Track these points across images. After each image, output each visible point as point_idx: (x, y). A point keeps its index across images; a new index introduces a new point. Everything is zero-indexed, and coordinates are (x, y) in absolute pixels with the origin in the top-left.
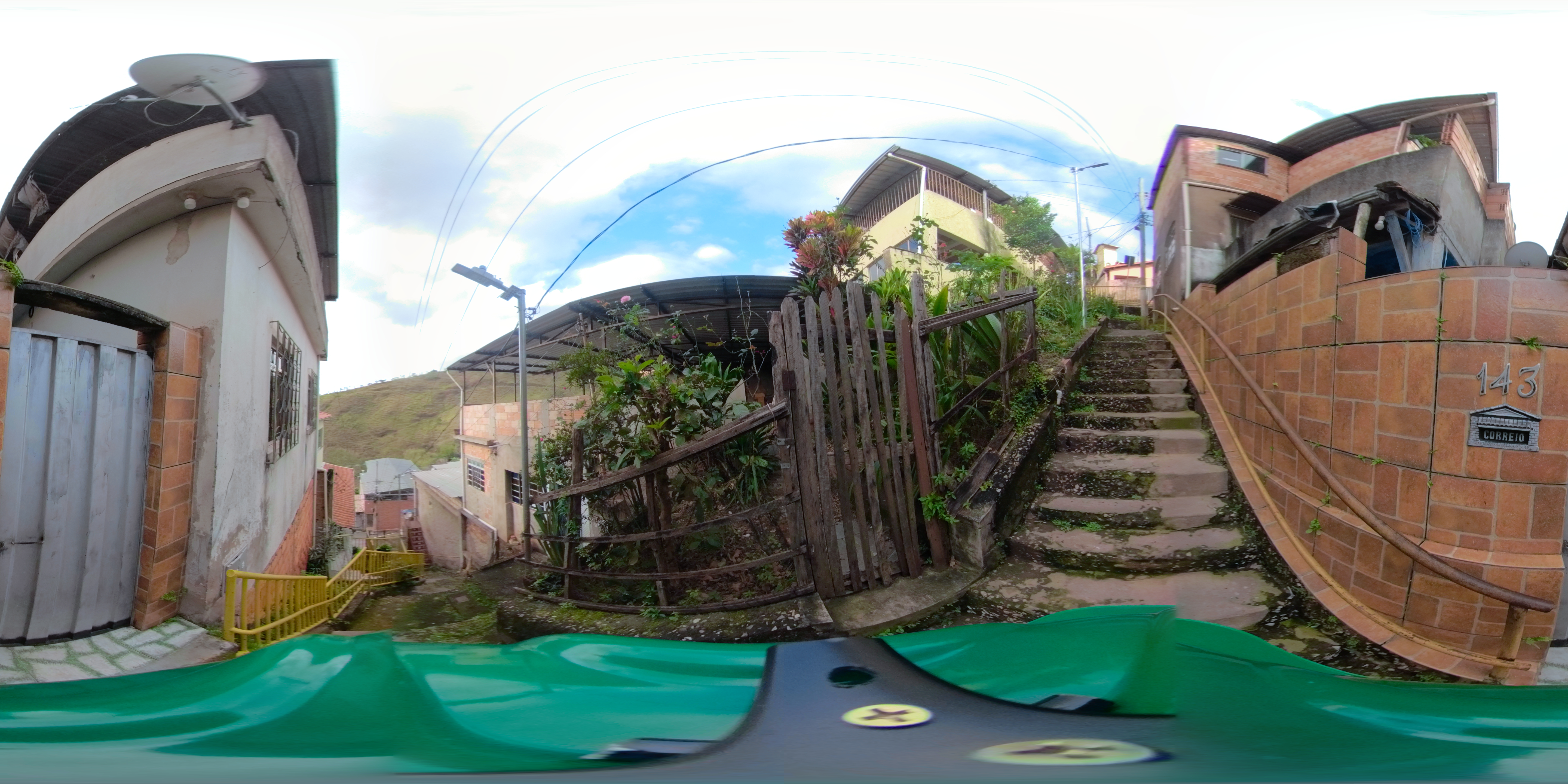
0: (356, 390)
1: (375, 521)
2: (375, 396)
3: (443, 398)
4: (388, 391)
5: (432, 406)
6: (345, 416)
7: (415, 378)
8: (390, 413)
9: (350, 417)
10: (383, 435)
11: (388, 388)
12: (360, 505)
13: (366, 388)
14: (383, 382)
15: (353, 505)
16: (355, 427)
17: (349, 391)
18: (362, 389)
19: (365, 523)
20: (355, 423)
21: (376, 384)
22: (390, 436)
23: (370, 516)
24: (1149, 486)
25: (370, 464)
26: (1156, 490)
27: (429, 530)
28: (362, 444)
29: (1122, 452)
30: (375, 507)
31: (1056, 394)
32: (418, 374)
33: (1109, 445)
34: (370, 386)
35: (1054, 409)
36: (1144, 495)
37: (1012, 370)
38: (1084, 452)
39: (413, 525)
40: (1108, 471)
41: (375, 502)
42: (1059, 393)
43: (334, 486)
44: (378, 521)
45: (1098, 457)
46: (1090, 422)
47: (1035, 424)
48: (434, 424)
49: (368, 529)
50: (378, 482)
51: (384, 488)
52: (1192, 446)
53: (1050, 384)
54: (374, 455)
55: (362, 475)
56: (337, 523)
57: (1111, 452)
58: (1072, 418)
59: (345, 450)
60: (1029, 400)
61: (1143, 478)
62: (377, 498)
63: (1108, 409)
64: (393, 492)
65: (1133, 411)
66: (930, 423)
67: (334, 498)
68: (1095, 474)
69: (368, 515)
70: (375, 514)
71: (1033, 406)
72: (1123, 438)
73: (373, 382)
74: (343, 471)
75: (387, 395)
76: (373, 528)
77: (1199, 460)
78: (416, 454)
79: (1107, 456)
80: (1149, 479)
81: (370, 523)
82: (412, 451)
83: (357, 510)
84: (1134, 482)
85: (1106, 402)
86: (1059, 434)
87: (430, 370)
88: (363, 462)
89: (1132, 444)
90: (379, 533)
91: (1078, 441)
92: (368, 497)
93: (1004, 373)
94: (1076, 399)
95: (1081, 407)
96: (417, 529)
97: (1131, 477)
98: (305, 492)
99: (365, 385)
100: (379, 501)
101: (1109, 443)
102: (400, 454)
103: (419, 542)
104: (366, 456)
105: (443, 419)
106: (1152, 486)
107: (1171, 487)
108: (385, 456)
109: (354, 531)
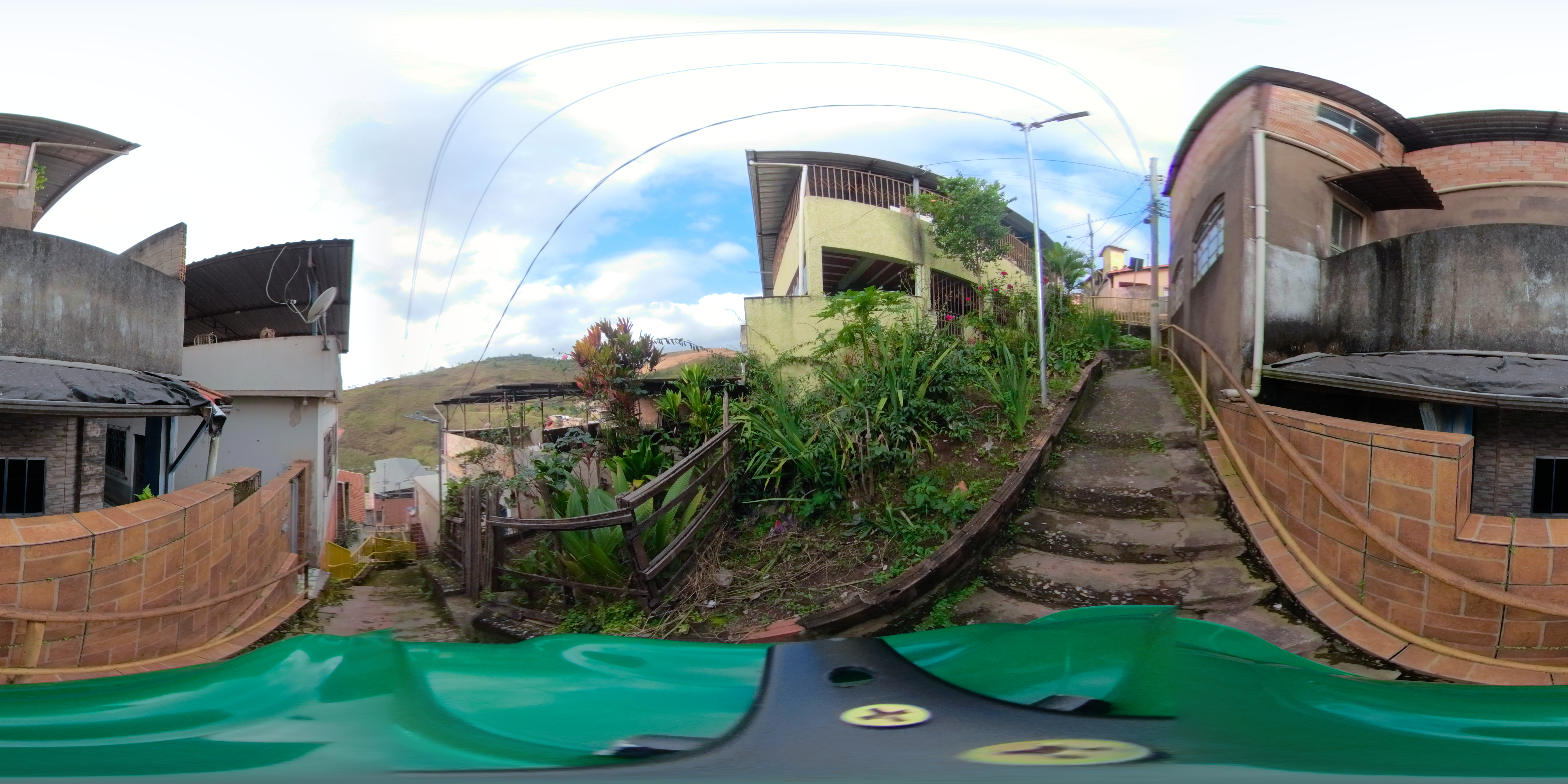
0: (364, 387)
1: (383, 517)
2: (383, 393)
4: (396, 388)
6: (353, 414)
7: (423, 375)
8: (398, 411)
9: (359, 415)
10: (391, 432)
12: (370, 503)
15: (365, 504)
16: (363, 425)
17: (357, 389)
18: (371, 386)
19: (375, 518)
20: (364, 421)
21: (384, 382)
22: (399, 433)
25: (378, 463)
27: (426, 526)
28: (371, 443)
30: (384, 505)
32: (425, 370)
34: (379, 384)
39: (414, 522)
41: (383, 500)
43: (350, 494)
44: (386, 518)
49: (377, 525)
50: (386, 482)
51: (393, 487)
54: (383, 453)
55: (372, 474)
56: (353, 519)
62: (386, 496)
64: (400, 491)
67: (350, 502)
70: (383, 511)
73: (381, 380)
74: (357, 478)
75: (394, 392)
76: (382, 525)
78: (424, 451)
81: (379, 519)
82: (420, 448)
83: (367, 508)
87: (437, 367)
88: (372, 462)
90: (387, 528)
92: (377, 496)
96: (418, 525)
99: (373, 382)
100: (388, 500)
102: (407, 454)
103: (419, 535)
104: (375, 455)
108: (393, 456)
109: (365, 525)
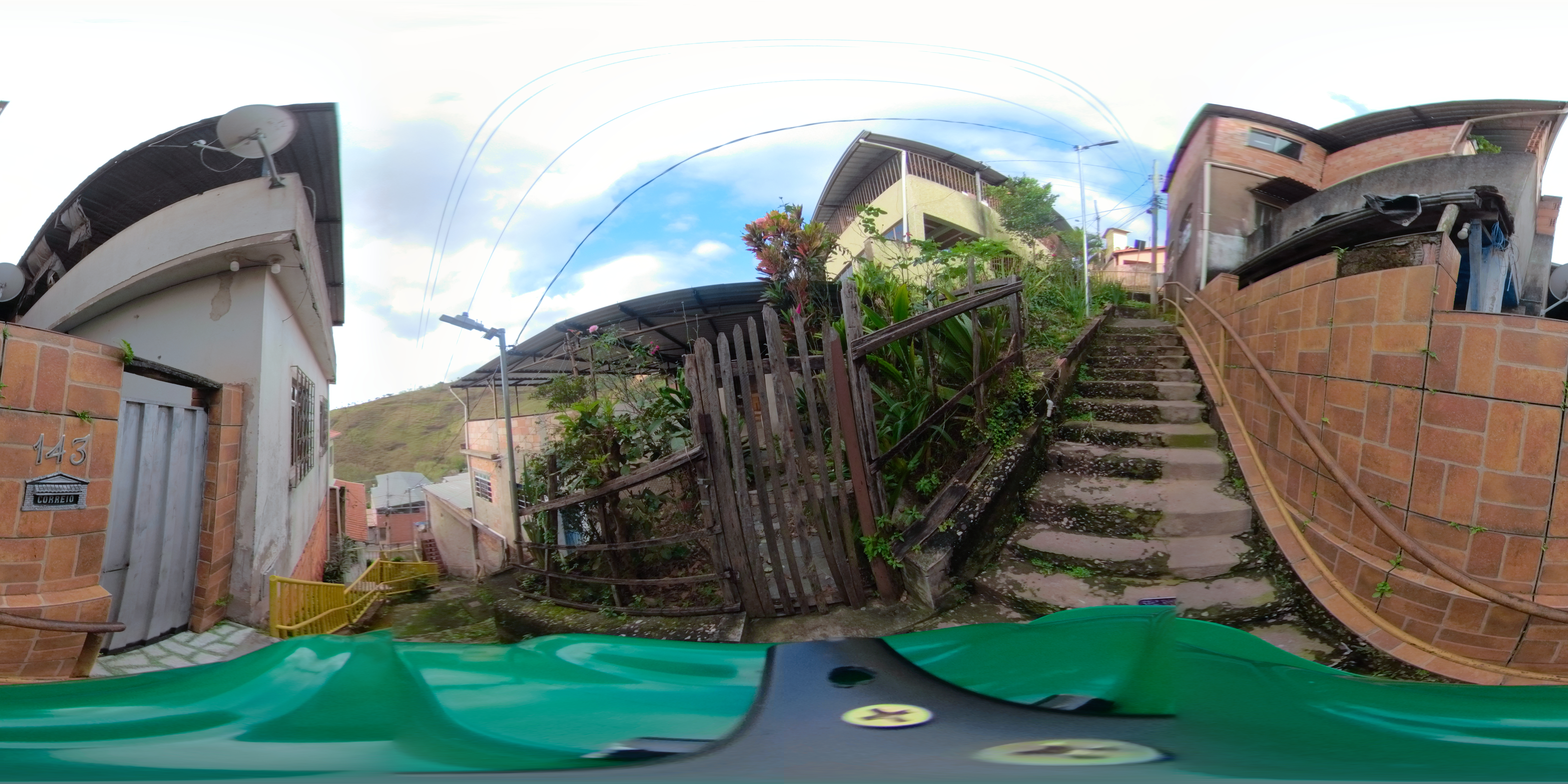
0: (364, 404)
1: (388, 534)
2: (383, 410)
3: (452, 409)
4: (396, 405)
5: (441, 418)
6: (354, 431)
7: (423, 391)
8: (399, 427)
9: (359, 432)
10: (392, 449)
11: (396, 402)
12: (372, 519)
13: (374, 402)
14: (390, 396)
15: (365, 519)
16: (364, 441)
17: (357, 406)
18: (370, 403)
19: (378, 537)
20: (364, 438)
21: (384, 398)
22: (400, 450)
23: (382, 530)
24: (1154, 525)
25: (380, 478)
26: (1163, 530)
27: (442, 541)
28: (372, 458)
29: (1123, 476)
30: (388, 521)
31: (1046, 405)
32: (425, 386)
33: (1108, 468)
34: (378, 401)
35: (1043, 423)
36: (1148, 535)
37: (988, 382)
38: (1079, 473)
39: (426, 537)
40: (1104, 506)
41: (387, 515)
42: (1050, 402)
43: (347, 502)
44: (391, 535)
45: (1093, 482)
46: (1087, 435)
47: (1018, 445)
48: (443, 435)
49: (381, 543)
50: (389, 496)
51: (395, 502)
52: (1207, 471)
53: (1037, 394)
54: (384, 469)
55: (373, 489)
56: (351, 537)
57: (1110, 476)
58: (1066, 430)
59: (355, 465)
60: (1011, 415)
61: (1147, 516)
62: (389, 511)
63: (1109, 418)
64: (405, 505)
65: (1138, 422)
66: (870, 461)
67: (347, 513)
68: (1088, 509)
69: (381, 529)
70: (387, 527)
71: (1017, 421)
72: (1125, 460)
73: (381, 396)
74: (355, 487)
75: (395, 408)
76: (386, 542)
77: (1216, 490)
78: (426, 466)
79: (1106, 481)
80: (1155, 517)
81: (383, 536)
82: (422, 464)
83: (369, 525)
84: (1136, 520)
85: (1107, 411)
86: (1050, 451)
87: (436, 383)
88: (374, 476)
89: (1135, 467)
90: (391, 546)
91: (1071, 460)
92: (380, 511)
93: (978, 386)
94: (1072, 405)
95: (1078, 415)
96: (430, 541)
97: (1132, 514)
98: (319, 509)
99: (373, 399)
100: (391, 515)
101: (1107, 465)
102: (409, 467)
103: (433, 553)
104: (376, 470)
105: (452, 431)
106: (1159, 525)
107: (1181, 527)
108: (396, 470)
109: (367, 544)
